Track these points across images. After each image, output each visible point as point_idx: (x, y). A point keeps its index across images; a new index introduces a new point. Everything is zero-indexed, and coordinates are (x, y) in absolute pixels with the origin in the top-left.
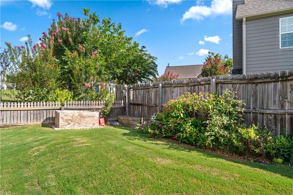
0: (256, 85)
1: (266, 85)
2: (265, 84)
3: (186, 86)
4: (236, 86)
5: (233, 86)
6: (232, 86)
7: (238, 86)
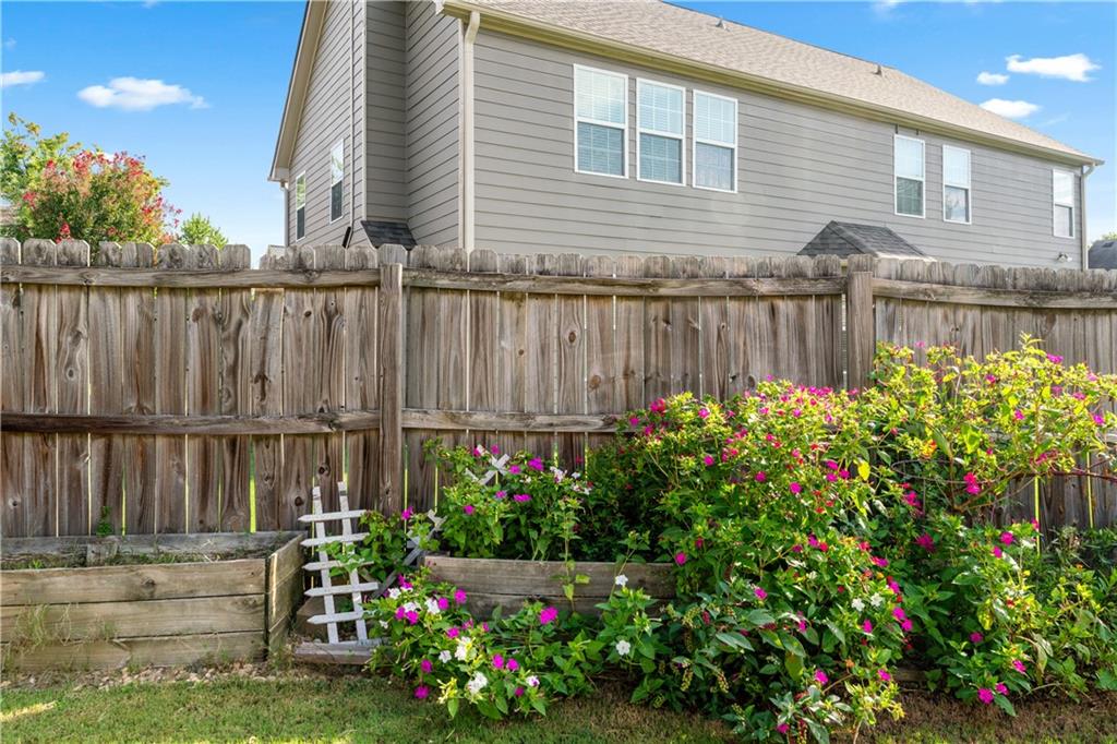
0: (1052, 321)
1: (1089, 320)
2: (1083, 316)
3: (621, 297)
4: (965, 317)
5: (951, 317)
6: (946, 317)
7: (974, 319)
